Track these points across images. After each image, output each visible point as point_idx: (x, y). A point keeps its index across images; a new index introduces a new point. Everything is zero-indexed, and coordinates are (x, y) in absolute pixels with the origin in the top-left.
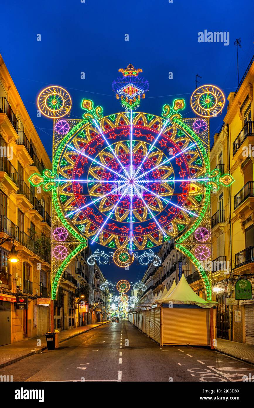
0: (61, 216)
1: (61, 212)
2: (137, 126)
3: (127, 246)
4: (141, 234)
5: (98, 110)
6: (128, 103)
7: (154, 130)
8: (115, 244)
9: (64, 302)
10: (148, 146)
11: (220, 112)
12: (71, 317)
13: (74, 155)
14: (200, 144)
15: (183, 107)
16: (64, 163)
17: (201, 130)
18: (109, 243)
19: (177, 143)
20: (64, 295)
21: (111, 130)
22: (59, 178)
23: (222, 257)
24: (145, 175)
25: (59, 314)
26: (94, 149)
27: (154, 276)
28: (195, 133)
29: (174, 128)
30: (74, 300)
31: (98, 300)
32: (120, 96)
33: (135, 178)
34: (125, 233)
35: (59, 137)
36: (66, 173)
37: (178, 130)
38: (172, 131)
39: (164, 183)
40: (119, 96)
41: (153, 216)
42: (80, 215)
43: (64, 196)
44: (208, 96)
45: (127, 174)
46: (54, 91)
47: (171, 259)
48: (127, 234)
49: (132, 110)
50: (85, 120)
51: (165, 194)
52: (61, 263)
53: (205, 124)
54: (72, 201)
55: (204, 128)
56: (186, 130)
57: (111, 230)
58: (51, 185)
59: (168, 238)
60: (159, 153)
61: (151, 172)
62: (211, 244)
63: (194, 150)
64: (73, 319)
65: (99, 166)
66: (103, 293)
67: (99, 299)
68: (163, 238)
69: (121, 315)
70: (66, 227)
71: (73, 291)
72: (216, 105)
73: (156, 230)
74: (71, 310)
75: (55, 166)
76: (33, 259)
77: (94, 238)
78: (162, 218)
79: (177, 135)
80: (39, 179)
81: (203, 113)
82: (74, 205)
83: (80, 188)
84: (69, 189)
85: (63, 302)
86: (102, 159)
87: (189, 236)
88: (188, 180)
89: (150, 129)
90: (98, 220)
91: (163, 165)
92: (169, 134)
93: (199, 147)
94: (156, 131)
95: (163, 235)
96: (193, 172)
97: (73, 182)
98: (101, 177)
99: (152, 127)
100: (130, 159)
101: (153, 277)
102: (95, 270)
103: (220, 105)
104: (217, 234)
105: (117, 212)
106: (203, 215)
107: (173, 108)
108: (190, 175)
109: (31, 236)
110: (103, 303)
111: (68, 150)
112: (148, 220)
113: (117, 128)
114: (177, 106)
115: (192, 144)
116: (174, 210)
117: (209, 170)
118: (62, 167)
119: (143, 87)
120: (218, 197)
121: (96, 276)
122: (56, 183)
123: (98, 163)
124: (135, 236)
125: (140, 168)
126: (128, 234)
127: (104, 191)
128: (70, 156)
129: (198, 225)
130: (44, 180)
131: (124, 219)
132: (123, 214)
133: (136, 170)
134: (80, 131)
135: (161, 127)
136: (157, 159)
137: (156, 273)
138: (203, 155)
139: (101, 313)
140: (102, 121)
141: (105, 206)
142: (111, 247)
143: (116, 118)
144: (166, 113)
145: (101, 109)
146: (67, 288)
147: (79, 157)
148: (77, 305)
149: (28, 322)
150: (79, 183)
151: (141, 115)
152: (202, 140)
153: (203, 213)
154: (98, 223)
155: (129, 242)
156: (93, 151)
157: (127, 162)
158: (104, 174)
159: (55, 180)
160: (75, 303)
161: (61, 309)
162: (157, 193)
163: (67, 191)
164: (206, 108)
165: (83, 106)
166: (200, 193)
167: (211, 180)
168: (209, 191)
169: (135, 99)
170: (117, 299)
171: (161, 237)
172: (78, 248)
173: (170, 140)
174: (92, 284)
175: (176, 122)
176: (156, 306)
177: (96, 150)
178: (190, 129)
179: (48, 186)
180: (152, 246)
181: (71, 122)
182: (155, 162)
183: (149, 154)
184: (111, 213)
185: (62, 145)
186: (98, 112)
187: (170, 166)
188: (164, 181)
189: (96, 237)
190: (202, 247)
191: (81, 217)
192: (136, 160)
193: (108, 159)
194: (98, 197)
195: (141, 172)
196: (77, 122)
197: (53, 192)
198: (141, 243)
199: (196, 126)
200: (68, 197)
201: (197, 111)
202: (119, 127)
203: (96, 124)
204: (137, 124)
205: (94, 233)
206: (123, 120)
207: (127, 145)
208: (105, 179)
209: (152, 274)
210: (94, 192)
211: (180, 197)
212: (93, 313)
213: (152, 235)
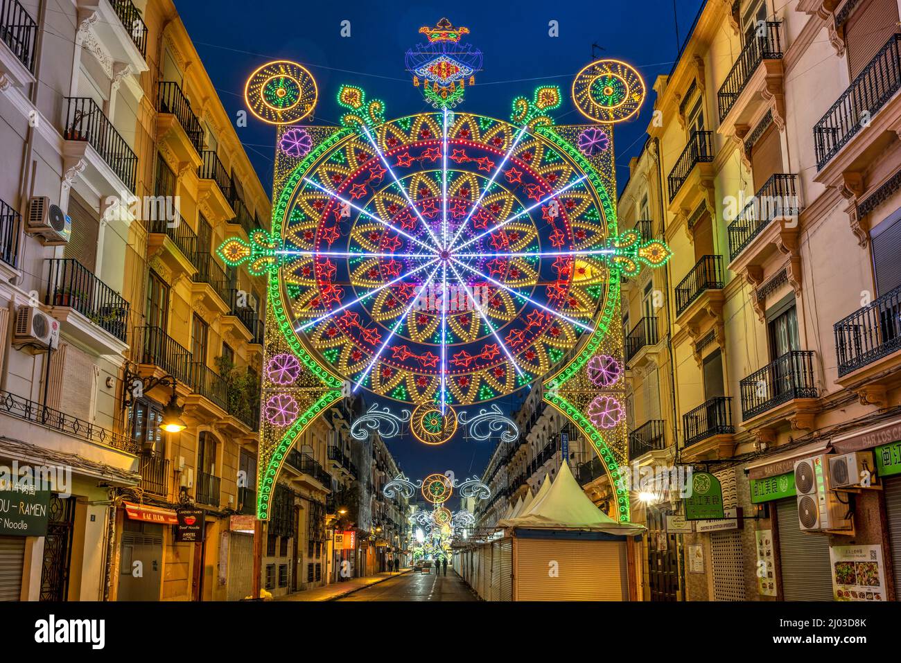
0: (286, 330)
1: (286, 321)
2: (458, 141)
3: (434, 395)
4: (466, 368)
5: (375, 108)
6: (439, 94)
7: (494, 150)
8: (407, 393)
9: (298, 525)
10: (481, 182)
11: (636, 114)
12: (314, 560)
13: (320, 200)
14: (595, 178)
15: (557, 103)
16: (297, 215)
17: (596, 150)
18: (394, 389)
19: (545, 176)
20: (298, 508)
21: (400, 148)
22: (285, 247)
23: (655, 421)
24: (475, 242)
25: (283, 553)
26: (363, 187)
27: (509, 465)
28: (584, 155)
29: (537, 144)
30: (323, 520)
31: (383, 519)
32: (422, 80)
33: (452, 248)
34: (429, 368)
35: (288, 163)
36: (302, 238)
37: (546, 149)
38: (532, 150)
39: (518, 258)
40: (419, 81)
41: (493, 330)
42: (328, 327)
43: (296, 286)
44: (609, 81)
45: (435, 239)
46: (282, 70)
47: (547, 427)
48: (434, 369)
49: (446, 109)
50: (345, 129)
51: (518, 283)
52: (282, 435)
53: (604, 136)
54: (313, 297)
55: (602, 144)
56: (563, 149)
57: (397, 361)
58: (267, 262)
59: (526, 378)
60: (506, 197)
61: (489, 235)
62: (625, 391)
63: (581, 189)
64: (318, 565)
65: (374, 222)
66: (395, 504)
67: (384, 517)
68: (516, 379)
69: (437, 555)
70: (296, 353)
71: (321, 499)
72: (626, 99)
73: (499, 362)
74: (315, 544)
75: (277, 222)
76: (225, 426)
77: (360, 378)
78: (513, 335)
79: (543, 159)
80: (241, 250)
81: (600, 114)
82: (317, 305)
83: (330, 269)
84: (306, 271)
85: (295, 524)
86: (381, 208)
87: (573, 373)
88: (571, 253)
89: (485, 146)
90: (369, 338)
91: (516, 221)
92: (527, 156)
93: (593, 185)
94: (498, 151)
95: (516, 373)
96: (581, 236)
97: (315, 256)
98: (377, 245)
99: (490, 142)
100: (442, 208)
101: (507, 468)
102: (376, 452)
103: (636, 99)
104: (642, 369)
105: (411, 321)
106: (605, 329)
107: (535, 105)
108: (574, 242)
109: (223, 375)
110: (395, 528)
111: (307, 190)
112: (482, 338)
113: (414, 144)
114: (543, 100)
115: (578, 178)
116: (540, 317)
117: (617, 231)
118: (292, 224)
119: (470, 63)
120: (642, 291)
121: (377, 465)
122: (277, 258)
123: (372, 216)
124: (451, 373)
125: (463, 226)
126: (437, 370)
127: (385, 277)
128: (311, 202)
129: (595, 350)
130: (251, 251)
131: (428, 337)
132: (426, 326)
133: (455, 232)
134: (333, 151)
135: (509, 144)
136: (502, 208)
137: (513, 459)
138: (602, 201)
139: (389, 550)
140: (382, 131)
141: (385, 309)
142: (398, 398)
143: (411, 124)
144: (519, 114)
145: (381, 106)
146: (306, 493)
147: (330, 203)
148: (329, 533)
149: (206, 571)
150: (330, 259)
151: (466, 119)
152: (599, 169)
153: (605, 324)
154: (368, 345)
155: (439, 388)
156: (362, 191)
157: (435, 214)
158: (384, 239)
159: (277, 252)
160: (323, 526)
161: (290, 541)
162: (502, 280)
163: (301, 276)
164: (606, 104)
165: (341, 100)
166: (597, 280)
167: (621, 253)
168: (618, 277)
169: (452, 85)
170: (427, 517)
171: (511, 376)
172: (322, 400)
173: (530, 169)
174: (368, 483)
175: (542, 133)
176: (502, 533)
177: (367, 188)
178: (571, 147)
179: (259, 265)
180: (491, 397)
181: (316, 132)
182: (497, 215)
183: (484, 198)
184: (399, 324)
185: (294, 179)
186: (374, 112)
187: (531, 224)
188: (517, 255)
189: (364, 375)
190: (603, 399)
191: (332, 332)
192: (456, 210)
193: (393, 208)
194: (371, 289)
195: (466, 237)
196: (328, 132)
197: (270, 277)
198: (465, 391)
199: (585, 140)
200: (304, 289)
201: (587, 111)
202: (418, 143)
203: (369, 135)
204: (458, 136)
205: (359, 367)
206: (428, 127)
207: (435, 179)
208: (387, 251)
209: (505, 461)
210: (363, 277)
211: (552, 289)
212: (370, 550)
213: (491, 371)
